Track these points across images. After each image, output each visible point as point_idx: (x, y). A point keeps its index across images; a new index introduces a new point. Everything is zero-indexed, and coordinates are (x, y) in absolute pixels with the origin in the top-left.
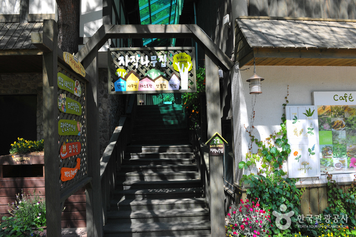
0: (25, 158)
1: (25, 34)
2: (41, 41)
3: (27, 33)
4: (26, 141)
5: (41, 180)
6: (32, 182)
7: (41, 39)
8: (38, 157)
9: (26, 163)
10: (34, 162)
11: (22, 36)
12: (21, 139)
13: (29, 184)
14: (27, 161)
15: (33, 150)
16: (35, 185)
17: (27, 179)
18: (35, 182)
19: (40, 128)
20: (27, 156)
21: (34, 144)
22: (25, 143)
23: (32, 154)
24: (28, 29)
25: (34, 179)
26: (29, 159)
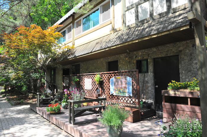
0: (177, 93)
1: (171, 21)
2: (194, 16)
3: (172, 20)
4: (176, 82)
5: (187, 107)
6: (181, 107)
7: (195, 15)
8: (185, 92)
9: (178, 95)
10: (182, 96)
11: (170, 22)
12: (174, 81)
13: (180, 109)
14: (178, 94)
15: (181, 88)
16: (183, 110)
17: (178, 105)
18: (183, 108)
19: (182, 75)
20: (178, 92)
21: (181, 85)
22: (176, 83)
23: (181, 90)
24: (172, 18)
25: (183, 106)
26: (179, 93)
